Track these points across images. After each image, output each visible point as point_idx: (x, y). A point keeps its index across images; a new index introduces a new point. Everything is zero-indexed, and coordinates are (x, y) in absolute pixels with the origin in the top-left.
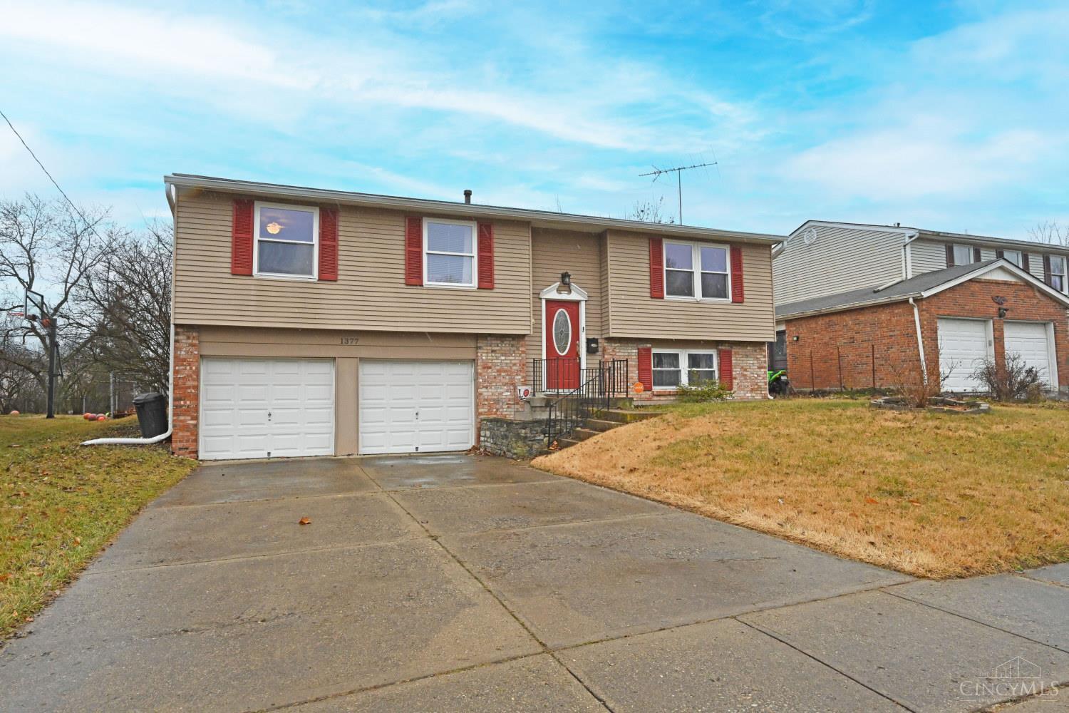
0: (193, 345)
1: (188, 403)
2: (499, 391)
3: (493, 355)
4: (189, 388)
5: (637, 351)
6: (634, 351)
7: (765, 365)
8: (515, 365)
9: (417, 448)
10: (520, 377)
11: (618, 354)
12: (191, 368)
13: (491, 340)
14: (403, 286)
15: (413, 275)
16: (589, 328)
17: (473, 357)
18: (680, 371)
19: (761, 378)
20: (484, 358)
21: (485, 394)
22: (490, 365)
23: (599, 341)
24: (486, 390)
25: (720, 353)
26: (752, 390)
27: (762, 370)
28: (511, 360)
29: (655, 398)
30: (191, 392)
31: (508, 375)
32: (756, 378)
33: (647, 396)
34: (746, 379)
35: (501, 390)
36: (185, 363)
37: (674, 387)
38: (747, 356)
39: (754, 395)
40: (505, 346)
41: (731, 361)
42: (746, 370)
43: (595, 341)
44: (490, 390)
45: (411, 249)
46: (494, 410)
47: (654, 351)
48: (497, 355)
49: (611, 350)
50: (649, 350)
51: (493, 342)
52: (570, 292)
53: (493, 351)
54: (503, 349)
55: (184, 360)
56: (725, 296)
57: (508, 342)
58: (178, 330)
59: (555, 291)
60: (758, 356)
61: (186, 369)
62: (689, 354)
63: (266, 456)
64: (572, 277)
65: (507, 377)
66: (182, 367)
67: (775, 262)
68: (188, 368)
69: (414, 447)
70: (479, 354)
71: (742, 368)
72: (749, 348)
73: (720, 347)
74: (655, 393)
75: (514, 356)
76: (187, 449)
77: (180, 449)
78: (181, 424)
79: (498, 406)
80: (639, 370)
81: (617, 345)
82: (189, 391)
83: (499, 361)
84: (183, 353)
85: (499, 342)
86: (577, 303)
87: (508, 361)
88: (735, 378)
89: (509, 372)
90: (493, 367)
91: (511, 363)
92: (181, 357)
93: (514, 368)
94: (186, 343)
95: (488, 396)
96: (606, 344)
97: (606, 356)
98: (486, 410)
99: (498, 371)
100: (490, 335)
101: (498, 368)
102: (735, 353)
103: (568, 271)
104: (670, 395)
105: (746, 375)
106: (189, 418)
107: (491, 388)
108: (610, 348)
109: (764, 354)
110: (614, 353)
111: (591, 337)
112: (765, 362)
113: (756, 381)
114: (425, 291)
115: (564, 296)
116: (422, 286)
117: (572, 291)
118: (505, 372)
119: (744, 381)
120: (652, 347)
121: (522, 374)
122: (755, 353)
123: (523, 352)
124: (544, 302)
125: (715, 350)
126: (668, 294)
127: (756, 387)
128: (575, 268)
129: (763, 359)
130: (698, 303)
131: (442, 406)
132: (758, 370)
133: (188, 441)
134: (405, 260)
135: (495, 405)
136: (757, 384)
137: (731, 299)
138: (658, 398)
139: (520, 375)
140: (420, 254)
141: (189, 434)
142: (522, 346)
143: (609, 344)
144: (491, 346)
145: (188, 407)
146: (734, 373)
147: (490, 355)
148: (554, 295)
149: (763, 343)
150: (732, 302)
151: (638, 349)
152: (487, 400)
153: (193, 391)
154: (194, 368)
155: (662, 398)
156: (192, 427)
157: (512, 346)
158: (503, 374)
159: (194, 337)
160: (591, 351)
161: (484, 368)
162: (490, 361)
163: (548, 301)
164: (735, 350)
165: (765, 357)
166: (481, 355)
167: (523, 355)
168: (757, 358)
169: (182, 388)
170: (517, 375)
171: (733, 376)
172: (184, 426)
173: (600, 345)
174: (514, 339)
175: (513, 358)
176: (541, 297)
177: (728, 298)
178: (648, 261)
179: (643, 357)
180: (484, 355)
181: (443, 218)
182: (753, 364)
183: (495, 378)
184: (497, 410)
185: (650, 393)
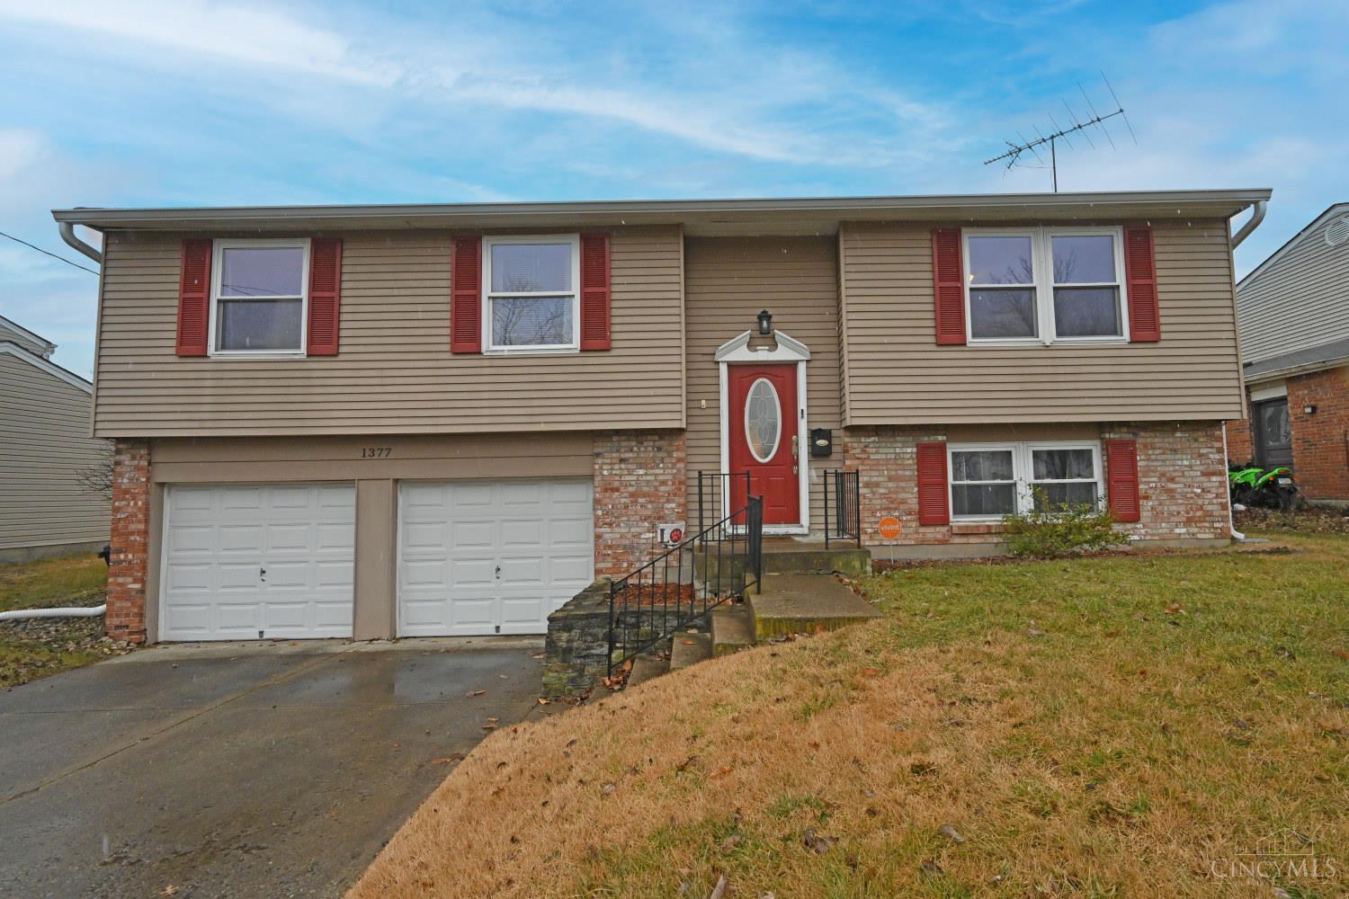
0: (138, 468)
1: (130, 556)
2: (632, 530)
3: (623, 466)
4: (132, 533)
5: (915, 450)
6: (909, 450)
7: (1220, 467)
8: (663, 483)
9: (498, 628)
10: (674, 505)
11: (872, 457)
12: (136, 504)
13: (619, 441)
14: (449, 356)
15: (465, 335)
16: (814, 410)
17: (587, 472)
18: (1015, 484)
19: (1210, 496)
20: (605, 473)
21: (607, 536)
22: (616, 484)
23: (834, 433)
24: (609, 530)
25: (1108, 447)
26: (1189, 522)
27: (1214, 479)
28: (656, 475)
29: (957, 540)
30: (135, 540)
31: (651, 502)
32: (1198, 495)
33: (939, 536)
34: (1173, 498)
35: (638, 530)
36: (127, 496)
37: (999, 518)
38: (1175, 451)
39: (1196, 530)
40: (647, 450)
41: (1134, 462)
42: (1172, 480)
43: (825, 434)
44: (617, 530)
45: (459, 292)
46: (625, 565)
47: (952, 448)
48: (630, 466)
49: (858, 451)
50: (942, 448)
51: (623, 444)
52: (774, 346)
53: (622, 461)
54: (642, 455)
55: (126, 492)
56: (1115, 331)
57: (651, 443)
58: (121, 446)
59: (746, 345)
60: (1203, 451)
61: (128, 505)
62: (1034, 452)
63: (258, 637)
64: (774, 319)
65: (649, 506)
66: (124, 503)
67: (1236, 253)
68: (132, 503)
69: (493, 626)
70: (597, 467)
71: (1163, 475)
72: (1178, 434)
73: (1107, 436)
74: (955, 531)
75: (663, 468)
76: (127, 627)
77: (117, 627)
78: (119, 588)
79: (631, 558)
80: (919, 486)
81: (872, 439)
82: (132, 538)
83: (635, 478)
84: (125, 481)
85: (634, 443)
86: (793, 366)
87: (652, 478)
88: (1146, 498)
89: (653, 496)
90: (622, 489)
91: (656, 480)
92: (123, 487)
93: (663, 488)
94: (131, 466)
95: (612, 540)
96: (847, 440)
97: (848, 462)
98: (610, 565)
99: (632, 495)
100: (618, 432)
101: (631, 489)
102: (1145, 446)
103: (767, 310)
104: (989, 533)
105: (1172, 491)
106: (130, 580)
107: (618, 525)
108: (855, 445)
109: (1217, 445)
110: (863, 456)
111: (815, 427)
112: (1221, 462)
113: (1200, 502)
114: (486, 363)
115: (763, 355)
116: (480, 353)
117: (779, 345)
118: (645, 497)
119: (1168, 502)
120: (949, 440)
121: (677, 499)
122: (1196, 445)
123: (680, 460)
124: (724, 369)
125: (1098, 442)
126: (974, 335)
127: (1199, 513)
128: (780, 303)
129: (1217, 457)
130: (1047, 348)
131: (541, 557)
132: (1204, 479)
133: (127, 615)
134: (451, 311)
135: (625, 557)
136: (1201, 508)
137: (1126, 335)
138: (964, 540)
139: (673, 502)
140: (475, 301)
141: (129, 604)
142: (678, 450)
143: (854, 439)
144: (618, 451)
145: (130, 563)
146: (1141, 487)
147: (617, 467)
148: (743, 354)
149: (1216, 423)
150: (1131, 342)
151: (917, 446)
152: (610, 547)
153: (138, 539)
154: (140, 503)
155: (973, 540)
156: (133, 593)
157: (659, 449)
158: (641, 500)
159: (141, 457)
160: (817, 454)
161: (606, 490)
162: (617, 478)
163: (731, 366)
164: (1143, 439)
165: (1220, 450)
166: (601, 468)
167: (681, 465)
168: (1201, 455)
169: (123, 534)
170: (668, 501)
171: (1142, 493)
172: (123, 592)
173: (834, 441)
174: (661, 438)
175: (662, 471)
176: (717, 359)
177: (1122, 335)
178: (929, 275)
179: (930, 460)
180: (605, 467)
181: (523, 234)
182: (1191, 466)
183: (626, 507)
184: (630, 565)
185: (944, 529)
